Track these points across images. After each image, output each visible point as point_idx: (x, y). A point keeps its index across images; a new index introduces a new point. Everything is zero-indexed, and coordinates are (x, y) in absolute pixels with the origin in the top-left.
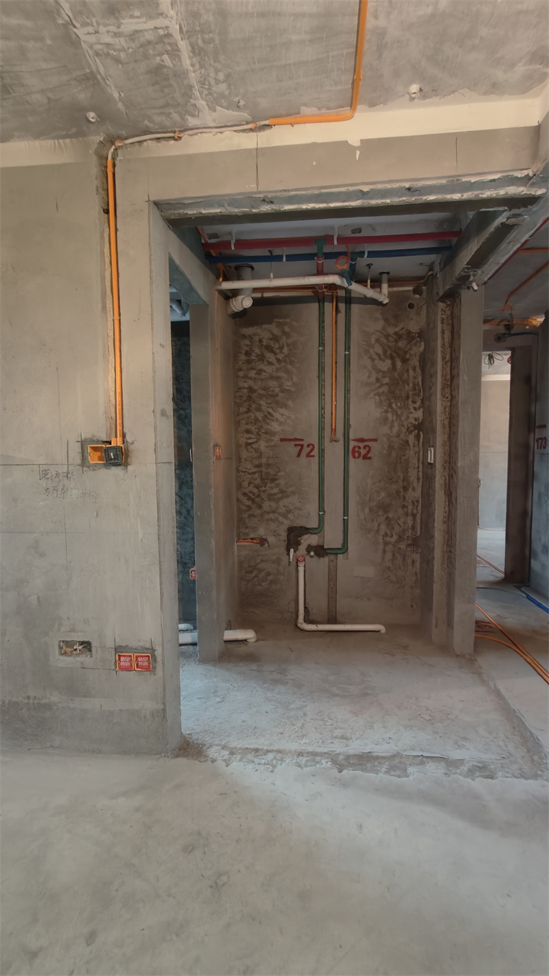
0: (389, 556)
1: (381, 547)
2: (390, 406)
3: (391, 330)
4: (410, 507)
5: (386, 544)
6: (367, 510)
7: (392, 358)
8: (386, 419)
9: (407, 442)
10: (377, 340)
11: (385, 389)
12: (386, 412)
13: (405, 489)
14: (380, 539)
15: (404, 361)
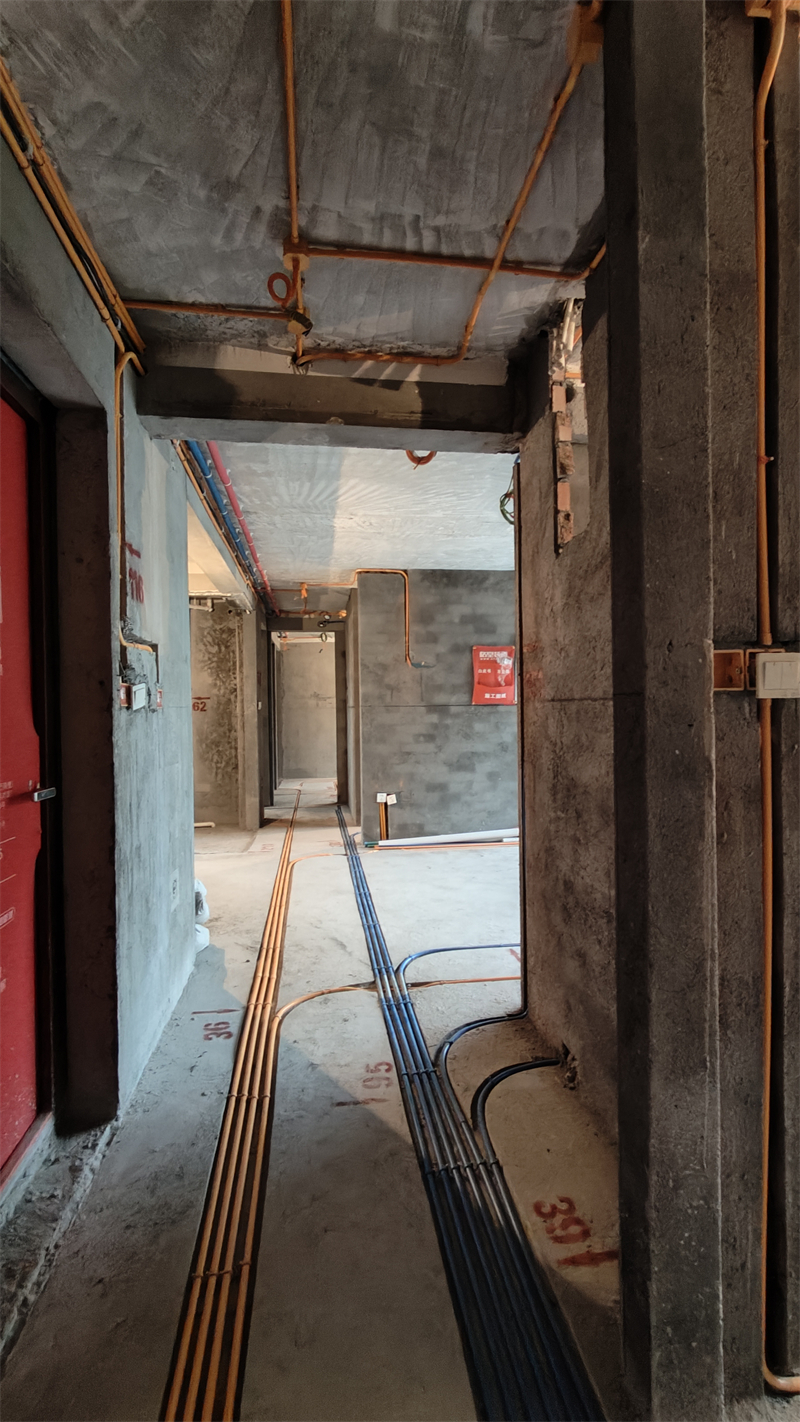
0: (220, 776)
1: (214, 770)
2: (218, 675)
3: (218, 627)
4: (233, 743)
5: (217, 768)
6: (204, 746)
7: (219, 645)
8: (215, 685)
9: (230, 700)
10: (208, 633)
11: (214, 664)
12: (216, 679)
13: (230, 731)
14: (213, 765)
15: (227, 647)
